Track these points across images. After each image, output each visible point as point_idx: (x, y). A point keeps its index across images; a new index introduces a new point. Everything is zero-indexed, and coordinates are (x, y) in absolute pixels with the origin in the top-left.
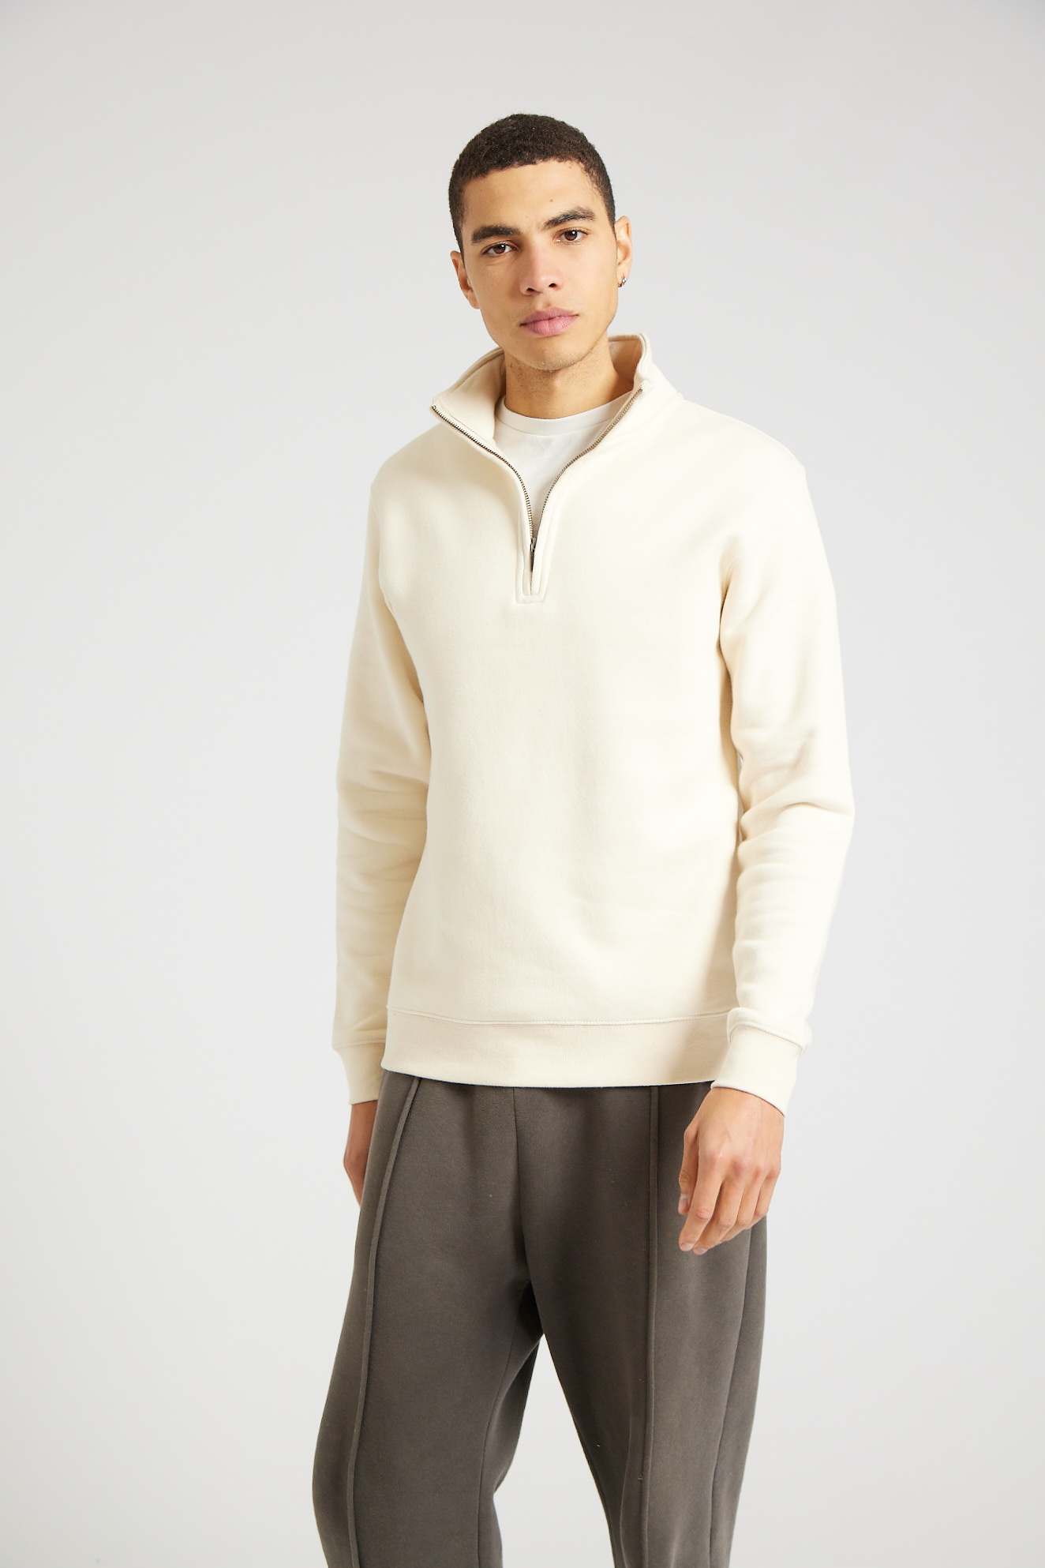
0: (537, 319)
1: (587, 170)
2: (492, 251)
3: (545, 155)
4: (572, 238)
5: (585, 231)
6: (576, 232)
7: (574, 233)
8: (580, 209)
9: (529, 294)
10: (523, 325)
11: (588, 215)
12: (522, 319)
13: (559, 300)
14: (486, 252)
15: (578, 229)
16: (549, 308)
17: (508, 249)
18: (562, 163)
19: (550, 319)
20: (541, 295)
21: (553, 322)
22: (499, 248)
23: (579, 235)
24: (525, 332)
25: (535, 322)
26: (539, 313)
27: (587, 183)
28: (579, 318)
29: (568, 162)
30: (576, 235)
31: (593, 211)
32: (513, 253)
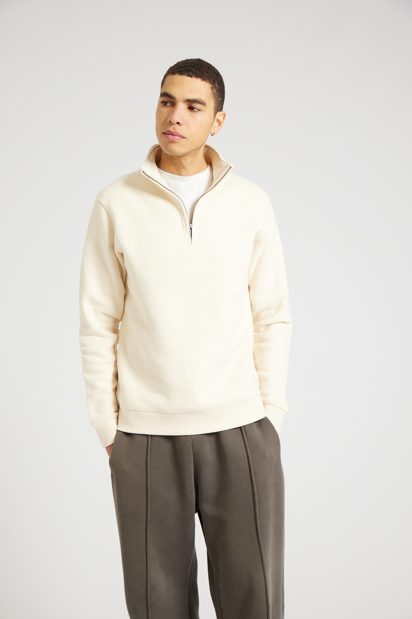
0: (169, 133)
1: (212, 88)
3: (197, 76)
5: (198, 108)
8: (201, 100)
9: (170, 123)
10: (164, 133)
11: (203, 103)
12: (164, 131)
13: (179, 130)
14: (162, 103)
16: (174, 131)
17: (168, 104)
18: (203, 82)
19: (173, 135)
20: (173, 125)
21: (175, 136)
24: (163, 136)
27: (209, 92)
28: (185, 139)
29: (205, 82)
31: (206, 103)
32: (172, 106)
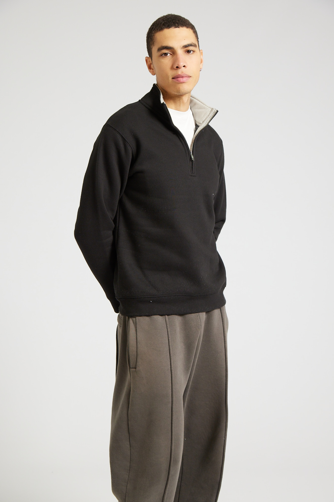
2: (163, 55)
5: (194, 50)
6: (191, 51)
7: (190, 51)
8: (192, 43)
12: (173, 77)
13: (186, 71)
14: (162, 55)
16: (183, 74)
17: (169, 55)
18: (187, 29)
20: (180, 69)
21: (183, 78)
22: (166, 54)
23: (192, 52)
24: (174, 80)
25: (178, 78)
26: (179, 75)
27: (194, 36)
30: (190, 52)
31: (196, 45)
32: (171, 56)
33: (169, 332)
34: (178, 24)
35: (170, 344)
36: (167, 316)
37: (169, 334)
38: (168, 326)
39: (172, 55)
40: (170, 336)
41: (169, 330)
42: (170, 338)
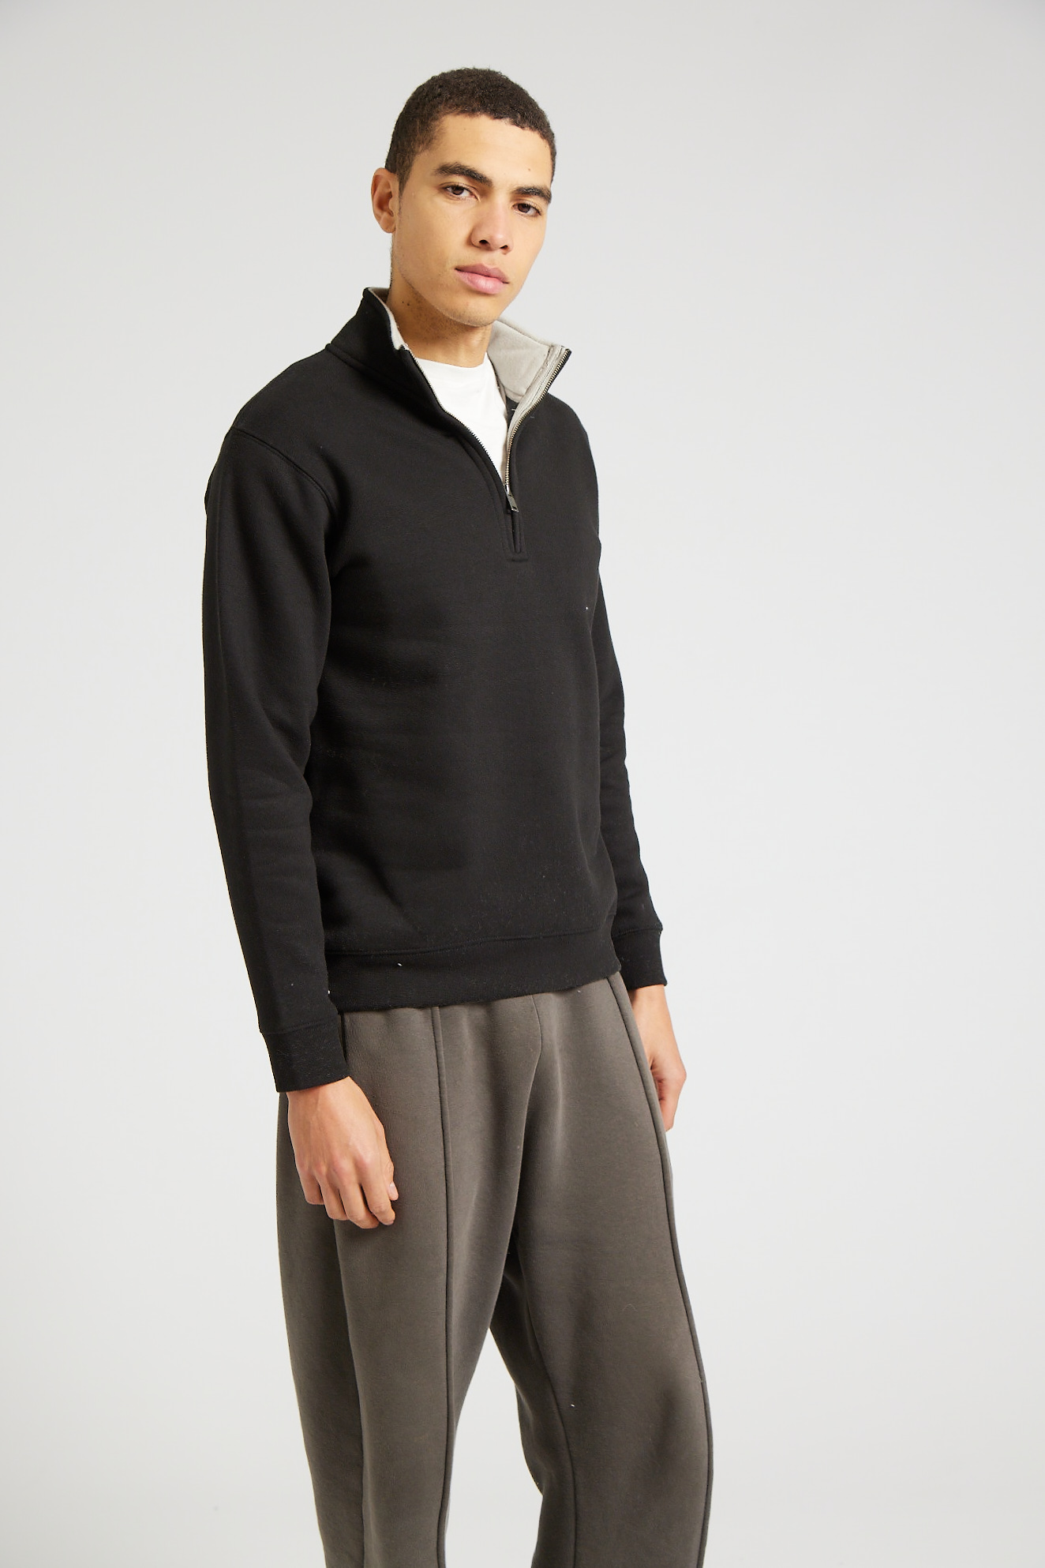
0: (477, 271)
2: (451, 190)
4: (526, 209)
5: (538, 208)
6: (530, 206)
8: (546, 188)
9: (481, 245)
10: (461, 270)
11: (548, 197)
13: (502, 263)
14: (445, 189)
15: (532, 204)
17: (465, 194)
19: (488, 276)
21: (490, 280)
22: (458, 190)
23: (531, 209)
27: (550, 168)
28: (508, 285)
32: (473, 199)
33: (443, 1060)
34: (523, 116)
35: (446, 1096)
36: (437, 1009)
37: (443, 1065)
38: (440, 1038)
39: (476, 197)
40: (444, 1071)
41: (442, 1053)
42: (444, 1079)
